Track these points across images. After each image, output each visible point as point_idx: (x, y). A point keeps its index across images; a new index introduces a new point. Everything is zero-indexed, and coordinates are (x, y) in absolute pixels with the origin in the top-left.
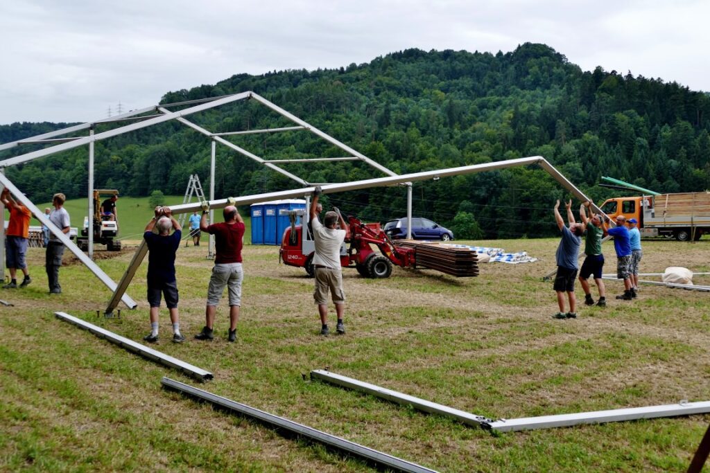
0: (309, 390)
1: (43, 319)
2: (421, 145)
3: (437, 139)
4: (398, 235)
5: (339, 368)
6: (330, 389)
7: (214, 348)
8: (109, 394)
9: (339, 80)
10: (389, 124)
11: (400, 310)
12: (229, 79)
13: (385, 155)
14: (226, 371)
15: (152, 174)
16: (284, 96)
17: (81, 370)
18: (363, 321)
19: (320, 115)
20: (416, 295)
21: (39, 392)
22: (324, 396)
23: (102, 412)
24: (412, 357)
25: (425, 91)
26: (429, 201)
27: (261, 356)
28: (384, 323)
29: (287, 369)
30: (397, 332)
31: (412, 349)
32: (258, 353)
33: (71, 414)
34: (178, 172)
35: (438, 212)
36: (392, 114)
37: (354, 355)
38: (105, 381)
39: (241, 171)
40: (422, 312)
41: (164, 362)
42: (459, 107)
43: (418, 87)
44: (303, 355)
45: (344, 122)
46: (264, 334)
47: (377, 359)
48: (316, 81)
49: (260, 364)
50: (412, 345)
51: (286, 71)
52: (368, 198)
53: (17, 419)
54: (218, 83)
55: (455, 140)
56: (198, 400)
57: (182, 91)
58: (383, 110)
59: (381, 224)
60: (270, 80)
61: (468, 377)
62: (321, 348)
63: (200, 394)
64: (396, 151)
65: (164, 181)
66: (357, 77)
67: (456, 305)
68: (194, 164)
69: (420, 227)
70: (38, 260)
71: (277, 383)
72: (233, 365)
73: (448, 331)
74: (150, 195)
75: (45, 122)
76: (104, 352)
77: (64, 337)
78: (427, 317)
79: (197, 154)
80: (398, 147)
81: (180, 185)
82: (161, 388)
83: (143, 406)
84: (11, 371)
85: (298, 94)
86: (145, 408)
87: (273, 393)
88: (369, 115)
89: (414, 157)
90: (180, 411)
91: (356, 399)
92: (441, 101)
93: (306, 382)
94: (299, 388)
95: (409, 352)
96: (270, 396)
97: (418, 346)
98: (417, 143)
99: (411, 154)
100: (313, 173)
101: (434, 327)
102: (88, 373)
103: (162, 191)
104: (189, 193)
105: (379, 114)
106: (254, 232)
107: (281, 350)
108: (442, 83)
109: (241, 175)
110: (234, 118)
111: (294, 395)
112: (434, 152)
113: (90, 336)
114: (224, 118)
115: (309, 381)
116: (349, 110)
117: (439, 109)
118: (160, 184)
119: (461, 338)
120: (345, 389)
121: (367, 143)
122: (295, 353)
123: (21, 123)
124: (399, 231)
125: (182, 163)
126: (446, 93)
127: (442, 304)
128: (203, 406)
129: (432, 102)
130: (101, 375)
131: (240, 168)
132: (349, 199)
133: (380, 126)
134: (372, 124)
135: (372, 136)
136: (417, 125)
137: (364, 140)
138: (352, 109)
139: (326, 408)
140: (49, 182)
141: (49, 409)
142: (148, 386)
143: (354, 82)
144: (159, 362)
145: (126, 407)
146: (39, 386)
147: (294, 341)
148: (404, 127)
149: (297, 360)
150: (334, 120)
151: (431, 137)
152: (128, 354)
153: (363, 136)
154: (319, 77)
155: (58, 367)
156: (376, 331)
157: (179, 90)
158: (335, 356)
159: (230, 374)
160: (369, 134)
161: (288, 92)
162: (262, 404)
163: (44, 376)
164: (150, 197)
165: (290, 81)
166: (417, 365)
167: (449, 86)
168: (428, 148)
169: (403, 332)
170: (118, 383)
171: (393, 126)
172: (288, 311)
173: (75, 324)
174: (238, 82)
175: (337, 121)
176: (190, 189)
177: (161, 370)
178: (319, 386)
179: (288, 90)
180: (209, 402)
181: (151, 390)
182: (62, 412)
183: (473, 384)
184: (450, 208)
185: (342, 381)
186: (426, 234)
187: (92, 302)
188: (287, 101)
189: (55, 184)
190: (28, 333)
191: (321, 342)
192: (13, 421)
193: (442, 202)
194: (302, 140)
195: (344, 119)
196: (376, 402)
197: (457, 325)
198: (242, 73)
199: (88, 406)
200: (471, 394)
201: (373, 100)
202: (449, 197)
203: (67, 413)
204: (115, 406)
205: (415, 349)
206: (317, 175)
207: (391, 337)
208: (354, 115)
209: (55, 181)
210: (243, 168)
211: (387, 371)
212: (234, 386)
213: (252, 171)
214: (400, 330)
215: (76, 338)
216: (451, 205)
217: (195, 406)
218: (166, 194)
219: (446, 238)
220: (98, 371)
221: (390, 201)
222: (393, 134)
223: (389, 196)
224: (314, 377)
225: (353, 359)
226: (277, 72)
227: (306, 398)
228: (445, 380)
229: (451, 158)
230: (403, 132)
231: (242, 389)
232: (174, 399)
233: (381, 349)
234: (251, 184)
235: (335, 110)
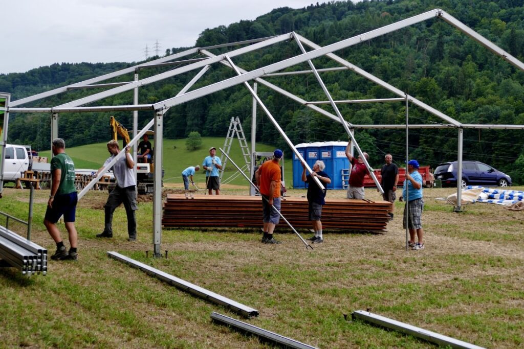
0: (351, 329)
1: (97, 257)
2: (478, 81)
3: (496, 73)
4: (449, 179)
5: (380, 310)
6: (371, 329)
7: (259, 289)
8: (164, 325)
9: (387, 12)
10: (443, 58)
11: (446, 257)
12: (268, 14)
13: (438, 92)
14: (271, 309)
15: (190, 114)
16: (327, 30)
17: (136, 304)
18: (407, 267)
19: (366, 50)
20: (465, 242)
21: (103, 321)
22: (364, 335)
23: (159, 340)
24: (455, 303)
25: (483, 21)
26: (487, 142)
27: (304, 298)
28: (429, 269)
29: (329, 310)
30: (442, 279)
31: (456, 296)
32: (301, 295)
33: (133, 340)
34: (217, 113)
35: (497, 154)
36: (445, 47)
37: (397, 299)
38: (159, 314)
39: (281, 111)
40: (470, 261)
41: (212, 299)
42: (521, 37)
43: (475, 17)
44: (345, 297)
45: (392, 57)
46: (307, 277)
47: (419, 304)
48: (362, 12)
49: (303, 304)
50: (456, 292)
51: (329, 3)
52: (419, 139)
53: (87, 342)
54: (257, 18)
55: (517, 74)
56: (246, 334)
57: (220, 27)
58: (436, 43)
59: (431, 168)
60: (312, 14)
61: (512, 324)
62: (363, 291)
63: (247, 327)
64: (450, 87)
65: (201, 122)
66: (407, 7)
67: (507, 254)
68: (232, 104)
69: (473, 171)
70: (85, 203)
71: (319, 322)
72: (276, 304)
73: (496, 280)
74: (187, 136)
75: (83, 63)
76: (156, 288)
77: (118, 275)
78: (475, 264)
79: (236, 94)
80: (452, 83)
81: (218, 126)
82: (211, 322)
83: (195, 337)
84: (76, 303)
85: (342, 27)
86: (197, 338)
87: (316, 330)
88: (419, 50)
89: (470, 94)
90: (229, 342)
91: (396, 339)
92: (501, 31)
93: (347, 322)
94: (341, 327)
95: (452, 298)
96: (313, 333)
97: (462, 293)
98: (474, 78)
99: (467, 90)
100: (358, 112)
101: (481, 275)
102: (144, 306)
103: (200, 132)
104: (230, 136)
105: (431, 47)
106: (296, 175)
107: (324, 292)
108: (503, 11)
109: (281, 115)
110: (274, 54)
111: (336, 333)
112: (493, 88)
113: (141, 274)
114: (264, 54)
115: (351, 321)
116: (398, 43)
117: (499, 40)
118: (197, 125)
119: (509, 287)
120: (386, 329)
121: (418, 79)
122: (338, 296)
123: (60, 64)
124: (450, 175)
125: (220, 103)
126: (507, 22)
127: (493, 252)
128: (250, 338)
129: (491, 33)
130: (156, 309)
131: (281, 108)
132: (397, 140)
133: (433, 60)
134: (423, 59)
135: (423, 72)
136: (474, 58)
137: (414, 76)
138: (401, 42)
139: (367, 345)
140: (87, 123)
141: (113, 335)
142: (199, 318)
143: (403, 13)
144: (207, 299)
145: (181, 337)
146: (102, 315)
147: (337, 284)
148: (459, 61)
149: (338, 302)
150: (382, 55)
151: (489, 71)
152: (178, 291)
153: (413, 72)
154: (364, 9)
155: (116, 301)
156: (420, 278)
157: (217, 27)
158: (377, 299)
159: (274, 312)
160: (420, 70)
161: (332, 26)
162: (305, 339)
163: (105, 307)
164: (187, 139)
165: (334, 14)
166: (460, 311)
167: (511, 14)
168: (486, 83)
169: (448, 279)
170: (172, 316)
171: (446, 60)
172: (331, 256)
173: (127, 263)
174: (279, 16)
175: (385, 56)
176: (231, 131)
177: (209, 306)
178: (359, 325)
179: (331, 23)
180: (256, 335)
181: (201, 323)
182: (125, 338)
183: (516, 331)
184: (511, 150)
185: (383, 322)
186: (480, 178)
187: (140, 243)
188: (331, 36)
189: (93, 126)
190: (85, 270)
191: (364, 286)
192: (84, 343)
193: (502, 144)
194: (347, 76)
195: (392, 54)
196: (416, 343)
197: (506, 273)
198: (282, 7)
199: (147, 334)
200: (513, 340)
201: (424, 32)
202: (509, 138)
203: (129, 340)
204: (170, 335)
205: (459, 295)
206: (363, 114)
207: (435, 284)
208: (404, 50)
209: (91, 122)
210: (284, 107)
211: (429, 315)
212: (278, 323)
213: (293, 110)
214: (445, 277)
215: (129, 276)
216: (512, 147)
217: (242, 338)
218: (203, 135)
219: (504, 184)
220: (153, 306)
221: (443, 142)
222: (446, 68)
223: (442, 137)
224: (355, 317)
225: (395, 303)
226: (320, 4)
227: (347, 336)
228: (487, 326)
229: (513, 95)
230: (457, 66)
231: (286, 325)
232: (223, 332)
233: (424, 294)
234: (292, 124)
235: (383, 43)
